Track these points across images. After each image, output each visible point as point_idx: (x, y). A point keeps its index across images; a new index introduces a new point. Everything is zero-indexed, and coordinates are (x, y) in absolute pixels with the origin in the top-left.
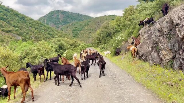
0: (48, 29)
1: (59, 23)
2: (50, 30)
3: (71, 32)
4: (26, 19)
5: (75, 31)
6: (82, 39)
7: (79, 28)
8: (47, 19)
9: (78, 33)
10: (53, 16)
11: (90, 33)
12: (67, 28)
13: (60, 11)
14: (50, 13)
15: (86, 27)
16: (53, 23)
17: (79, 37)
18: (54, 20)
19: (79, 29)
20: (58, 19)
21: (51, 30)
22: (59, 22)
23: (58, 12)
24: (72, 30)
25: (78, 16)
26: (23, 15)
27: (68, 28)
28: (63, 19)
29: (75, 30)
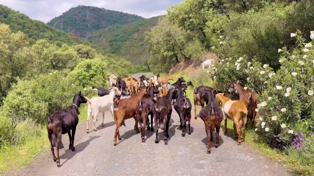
0: (59, 36)
1: (86, 28)
2: (62, 38)
3: (108, 44)
4: (10, 15)
5: (114, 43)
6: (128, 57)
7: (122, 37)
8: (64, 22)
9: (119, 45)
10: (75, 17)
11: (143, 45)
12: (100, 36)
13: (89, 7)
14: (70, 10)
15: (134, 35)
16: (76, 28)
17: (123, 52)
18: (77, 23)
19: (122, 39)
20: (84, 21)
21: (64, 39)
22: (87, 26)
23: (84, 9)
24: (108, 40)
25: (121, 16)
26: (6, 7)
27: (102, 37)
28: (94, 21)
29: (114, 41)
